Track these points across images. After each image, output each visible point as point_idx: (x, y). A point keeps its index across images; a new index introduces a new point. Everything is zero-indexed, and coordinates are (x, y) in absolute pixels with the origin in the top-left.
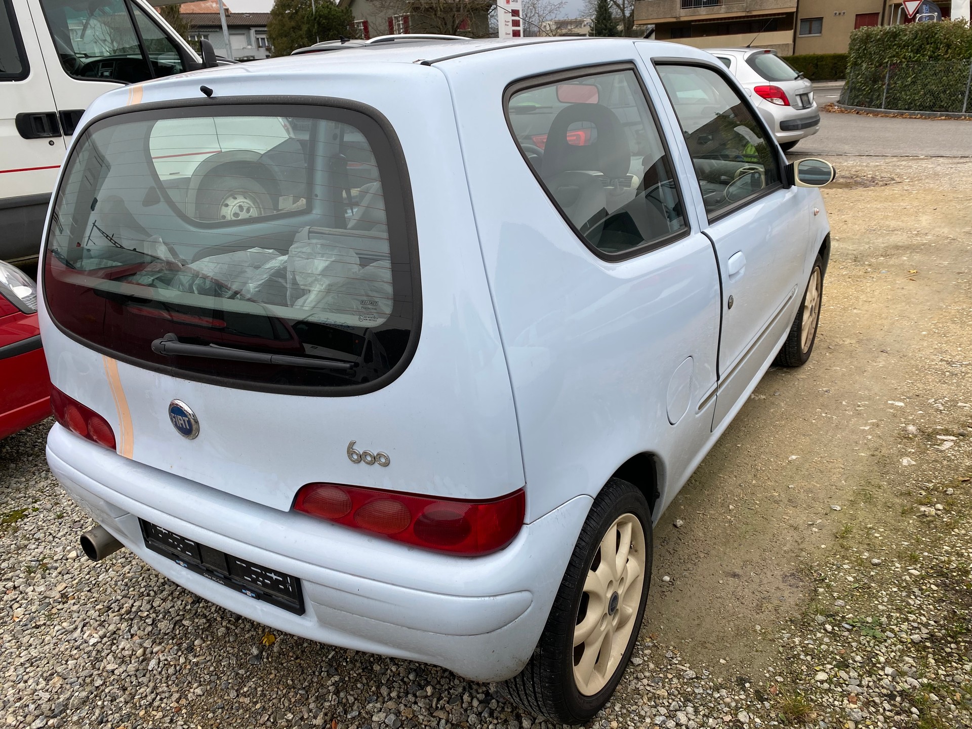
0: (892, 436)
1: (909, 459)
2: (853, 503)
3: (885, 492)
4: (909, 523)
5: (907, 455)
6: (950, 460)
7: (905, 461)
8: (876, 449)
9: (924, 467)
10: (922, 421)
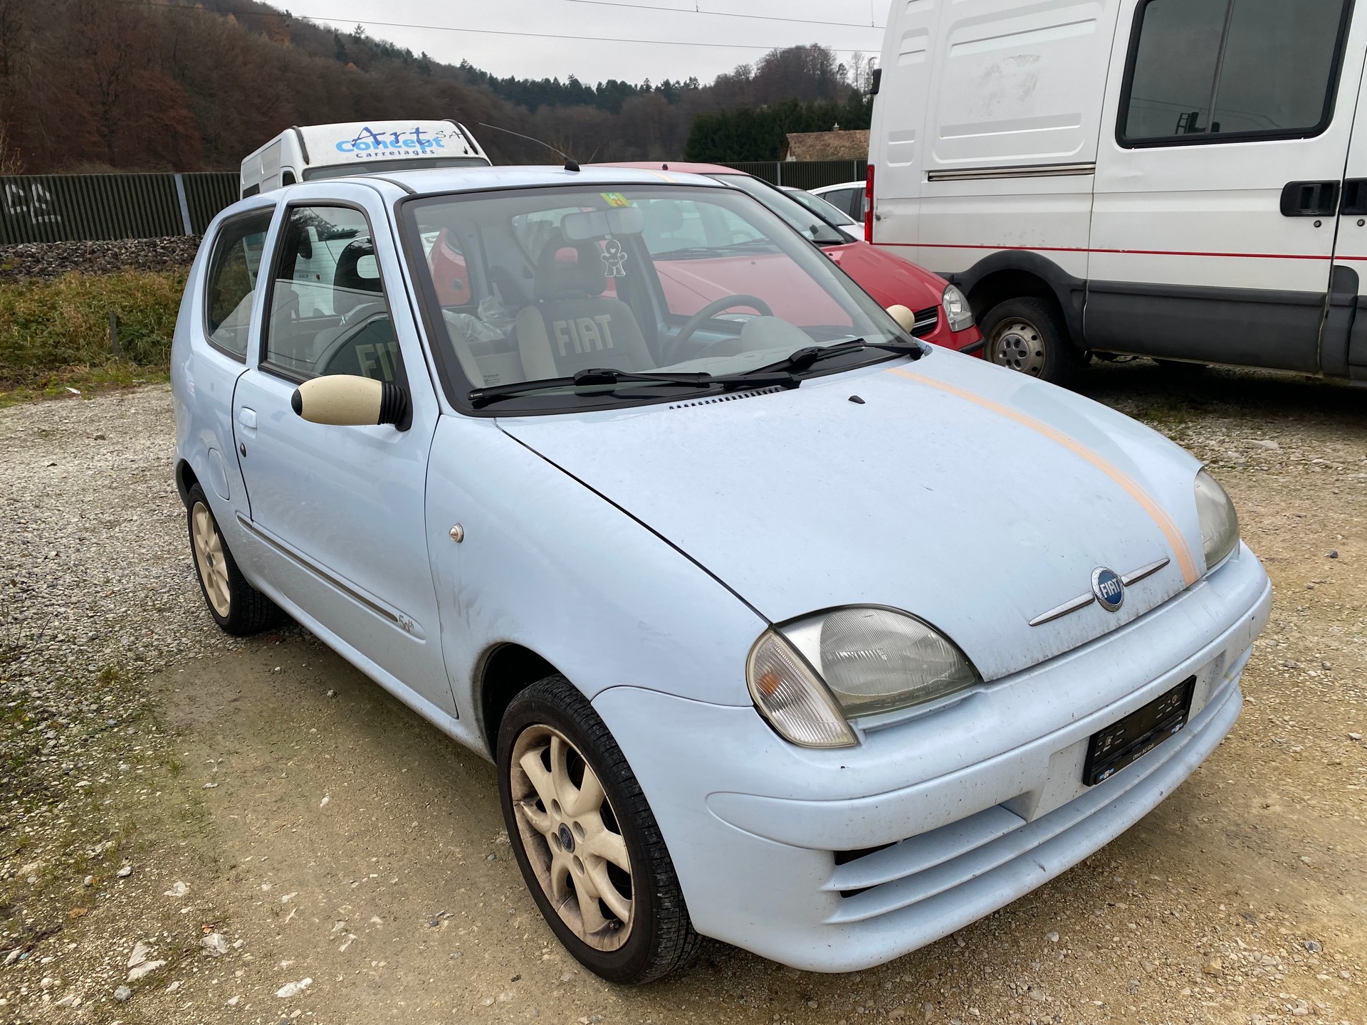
0: (236, 914)
1: (179, 895)
2: (197, 802)
3: (175, 837)
4: (118, 821)
5: (187, 899)
6: (117, 933)
7: (181, 888)
8: (238, 879)
9: (148, 899)
10: (215, 981)
